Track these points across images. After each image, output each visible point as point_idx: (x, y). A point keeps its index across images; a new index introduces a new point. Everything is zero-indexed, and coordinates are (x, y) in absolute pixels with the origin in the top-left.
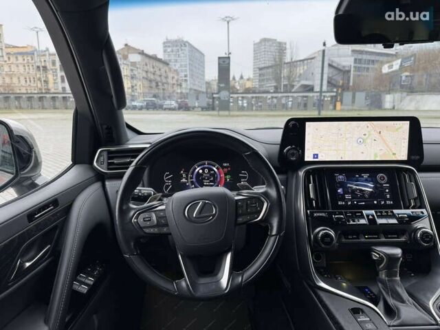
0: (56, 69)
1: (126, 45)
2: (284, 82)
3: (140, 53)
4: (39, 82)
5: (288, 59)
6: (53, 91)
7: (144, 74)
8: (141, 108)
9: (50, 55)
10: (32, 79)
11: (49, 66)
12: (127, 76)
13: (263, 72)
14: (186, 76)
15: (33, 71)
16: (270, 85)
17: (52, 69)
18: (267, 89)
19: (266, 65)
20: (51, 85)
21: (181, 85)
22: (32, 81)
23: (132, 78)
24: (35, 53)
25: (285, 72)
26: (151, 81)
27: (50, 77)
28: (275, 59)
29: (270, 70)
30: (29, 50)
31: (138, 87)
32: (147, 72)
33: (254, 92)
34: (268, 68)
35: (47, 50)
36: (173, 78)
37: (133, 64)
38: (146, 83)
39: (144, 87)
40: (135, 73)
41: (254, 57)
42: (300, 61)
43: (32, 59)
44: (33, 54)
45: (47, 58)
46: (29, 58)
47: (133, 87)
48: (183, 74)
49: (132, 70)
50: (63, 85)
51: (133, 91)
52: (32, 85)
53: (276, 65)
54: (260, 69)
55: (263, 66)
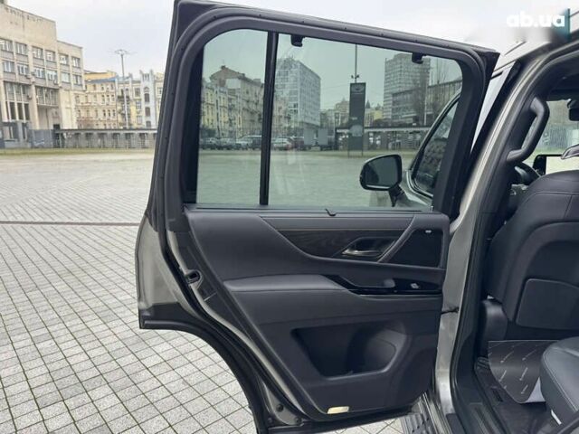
0: (140, 100)
1: (223, 67)
2: (428, 112)
3: (239, 78)
4: (119, 115)
5: (432, 81)
6: (135, 126)
7: (245, 105)
8: (246, 148)
9: (134, 82)
10: (112, 113)
11: (132, 95)
12: (224, 106)
13: (398, 98)
14: (295, 106)
15: (112, 102)
16: (408, 116)
17: (135, 100)
18: (403, 120)
19: (401, 90)
20: (133, 119)
21: (289, 118)
22: (112, 115)
23: (230, 109)
24: (116, 80)
25: (429, 98)
26: (252, 113)
27: (133, 109)
28: (414, 81)
29: (409, 96)
30: (109, 76)
31: (237, 121)
32: (248, 101)
33: (386, 126)
34: (404, 93)
35: (131, 76)
36: (280, 108)
37: (232, 92)
38: (247, 116)
39: (244, 120)
40: (234, 102)
41: (386, 79)
42: (450, 83)
43: (112, 88)
44: (114, 81)
45: (129, 86)
46: (109, 86)
47: (230, 120)
48: (292, 104)
49: (230, 100)
50: (148, 119)
51: (231, 125)
52: (111, 119)
53: (417, 89)
54: (395, 95)
55: (397, 90)
